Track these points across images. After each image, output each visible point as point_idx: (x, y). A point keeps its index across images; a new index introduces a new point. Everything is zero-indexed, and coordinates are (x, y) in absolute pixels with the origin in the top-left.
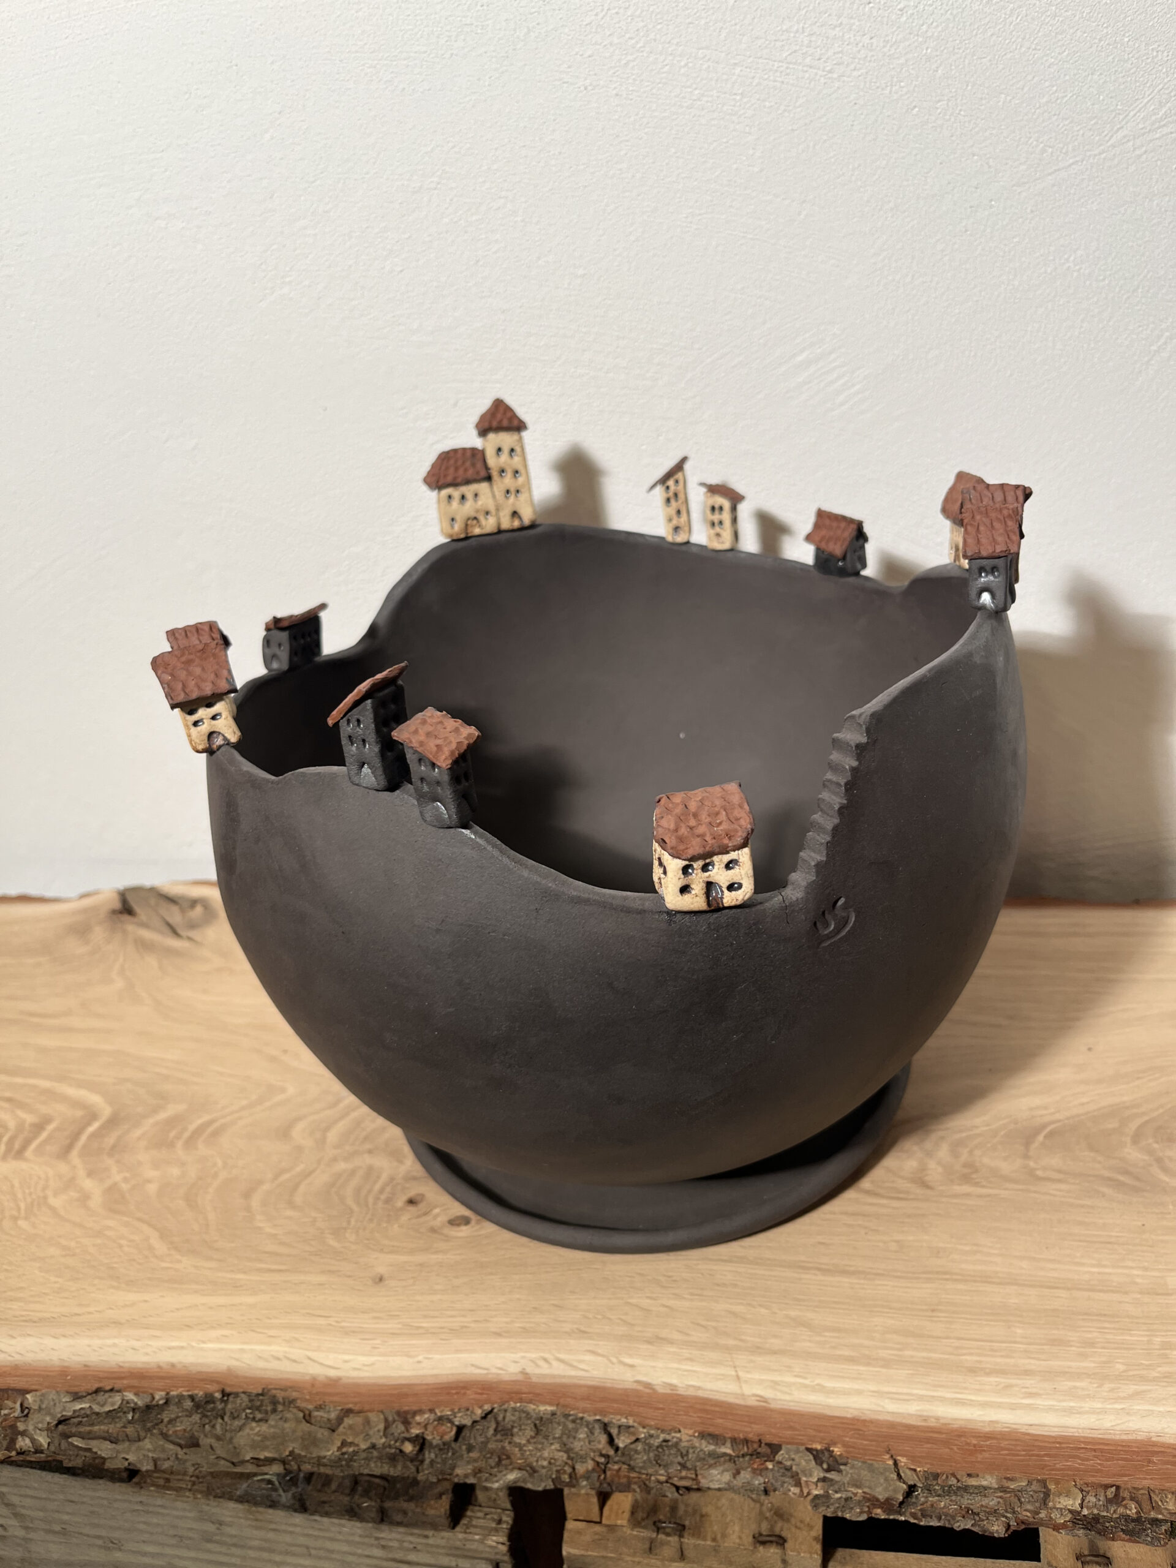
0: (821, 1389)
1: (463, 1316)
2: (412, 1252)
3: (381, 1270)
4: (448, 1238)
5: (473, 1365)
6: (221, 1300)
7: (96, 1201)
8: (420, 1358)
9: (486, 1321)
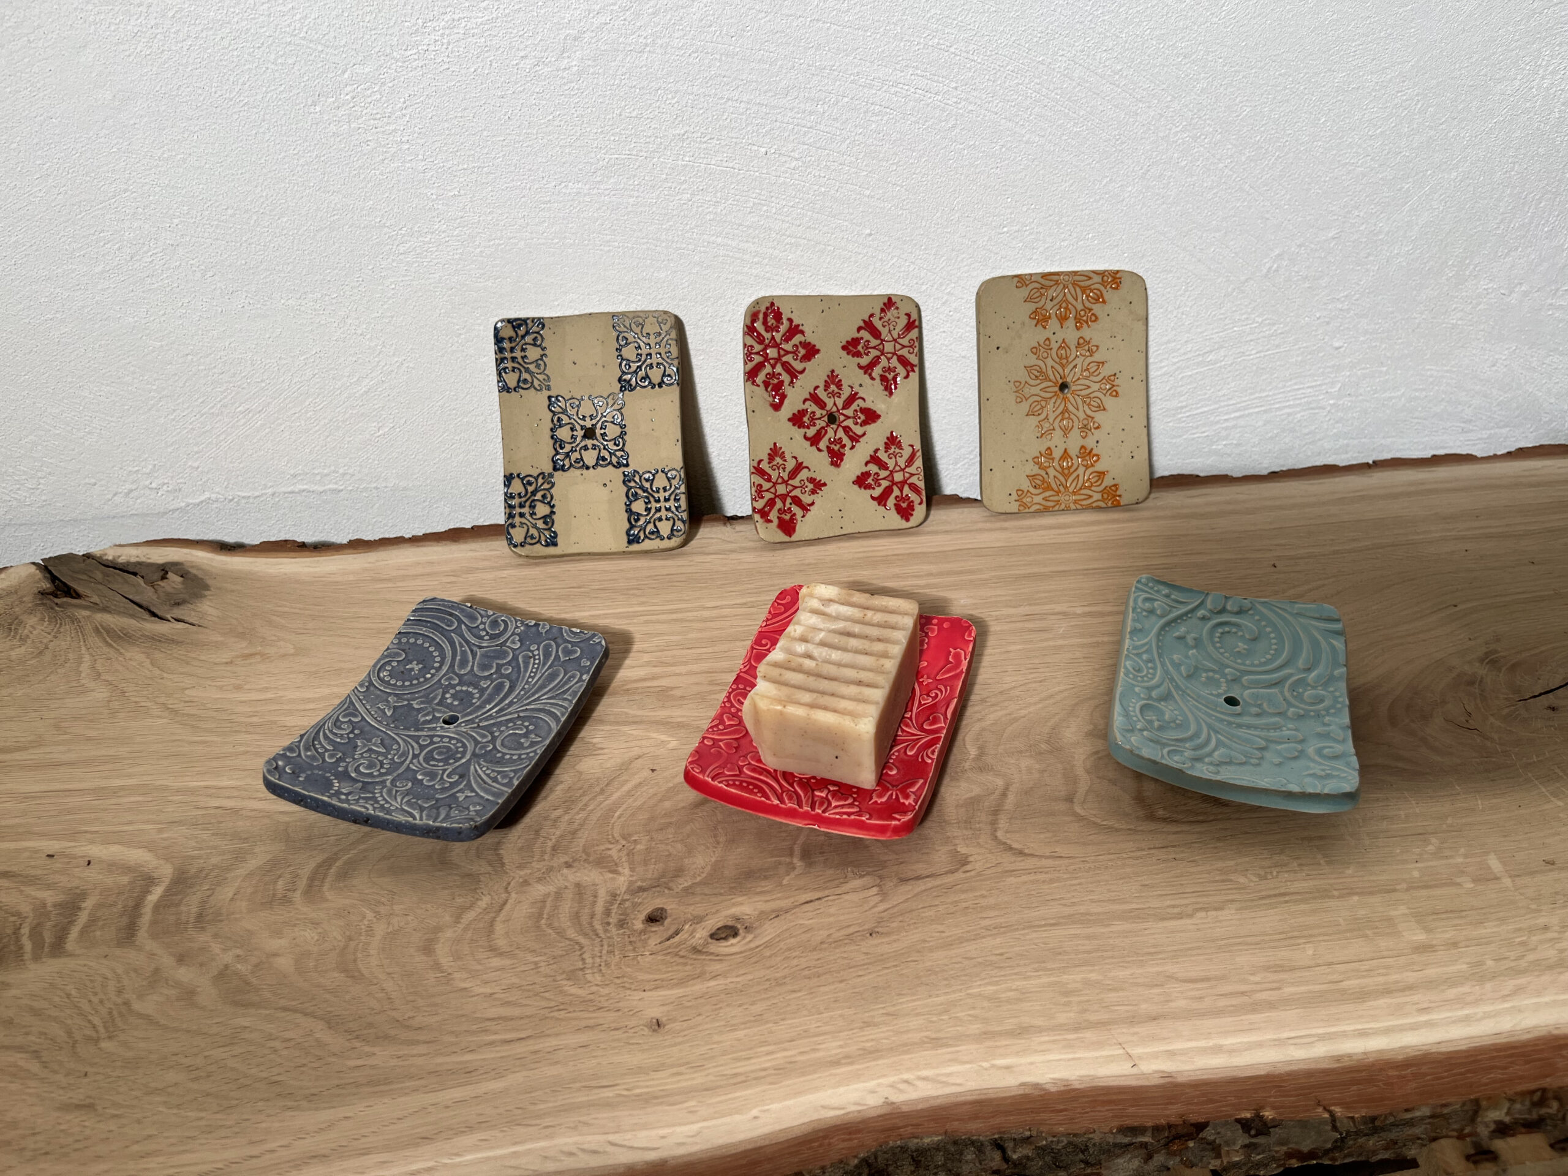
0: (1218, 1050)
1: (785, 1050)
2: (682, 983)
3: (656, 1012)
4: (719, 957)
5: (823, 1107)
6: (458, 1093)
7: (207, 993)
8: (755, 1112)
9: (814, 1050)
